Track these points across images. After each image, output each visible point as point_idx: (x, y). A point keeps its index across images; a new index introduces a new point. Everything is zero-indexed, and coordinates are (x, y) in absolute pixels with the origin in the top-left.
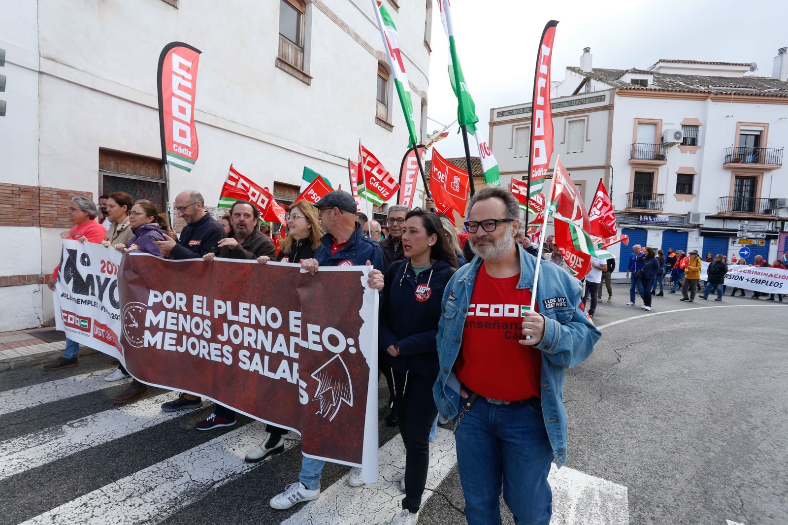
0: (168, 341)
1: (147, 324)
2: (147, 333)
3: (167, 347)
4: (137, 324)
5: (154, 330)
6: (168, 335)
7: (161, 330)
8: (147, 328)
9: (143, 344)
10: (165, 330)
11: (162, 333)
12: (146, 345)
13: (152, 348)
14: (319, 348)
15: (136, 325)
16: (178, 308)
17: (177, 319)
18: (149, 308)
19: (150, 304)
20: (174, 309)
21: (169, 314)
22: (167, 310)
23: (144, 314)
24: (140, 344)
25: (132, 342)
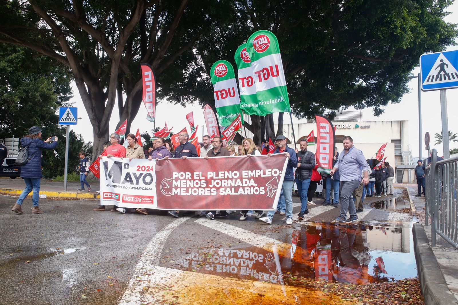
0: (182, 192)
1: (173, 186)
2: (173, 189)
3: (182, 194)
5: (176, 188)
6: (182, 189)
7: (179, 187)
8: (173, 187)
9: (172, 194)
10: (181, 188)
12: (173, 194)
13: (176, 195)
15: (169, 187)
16: (187, 178)
17: (186, 183)
18: (174, 179)
19: (174, 178)
20: (185, 179)
21: (182, 181)
22: (181, 180)
23: (172, 182)
24: (171, 194)
25: (166, 194)
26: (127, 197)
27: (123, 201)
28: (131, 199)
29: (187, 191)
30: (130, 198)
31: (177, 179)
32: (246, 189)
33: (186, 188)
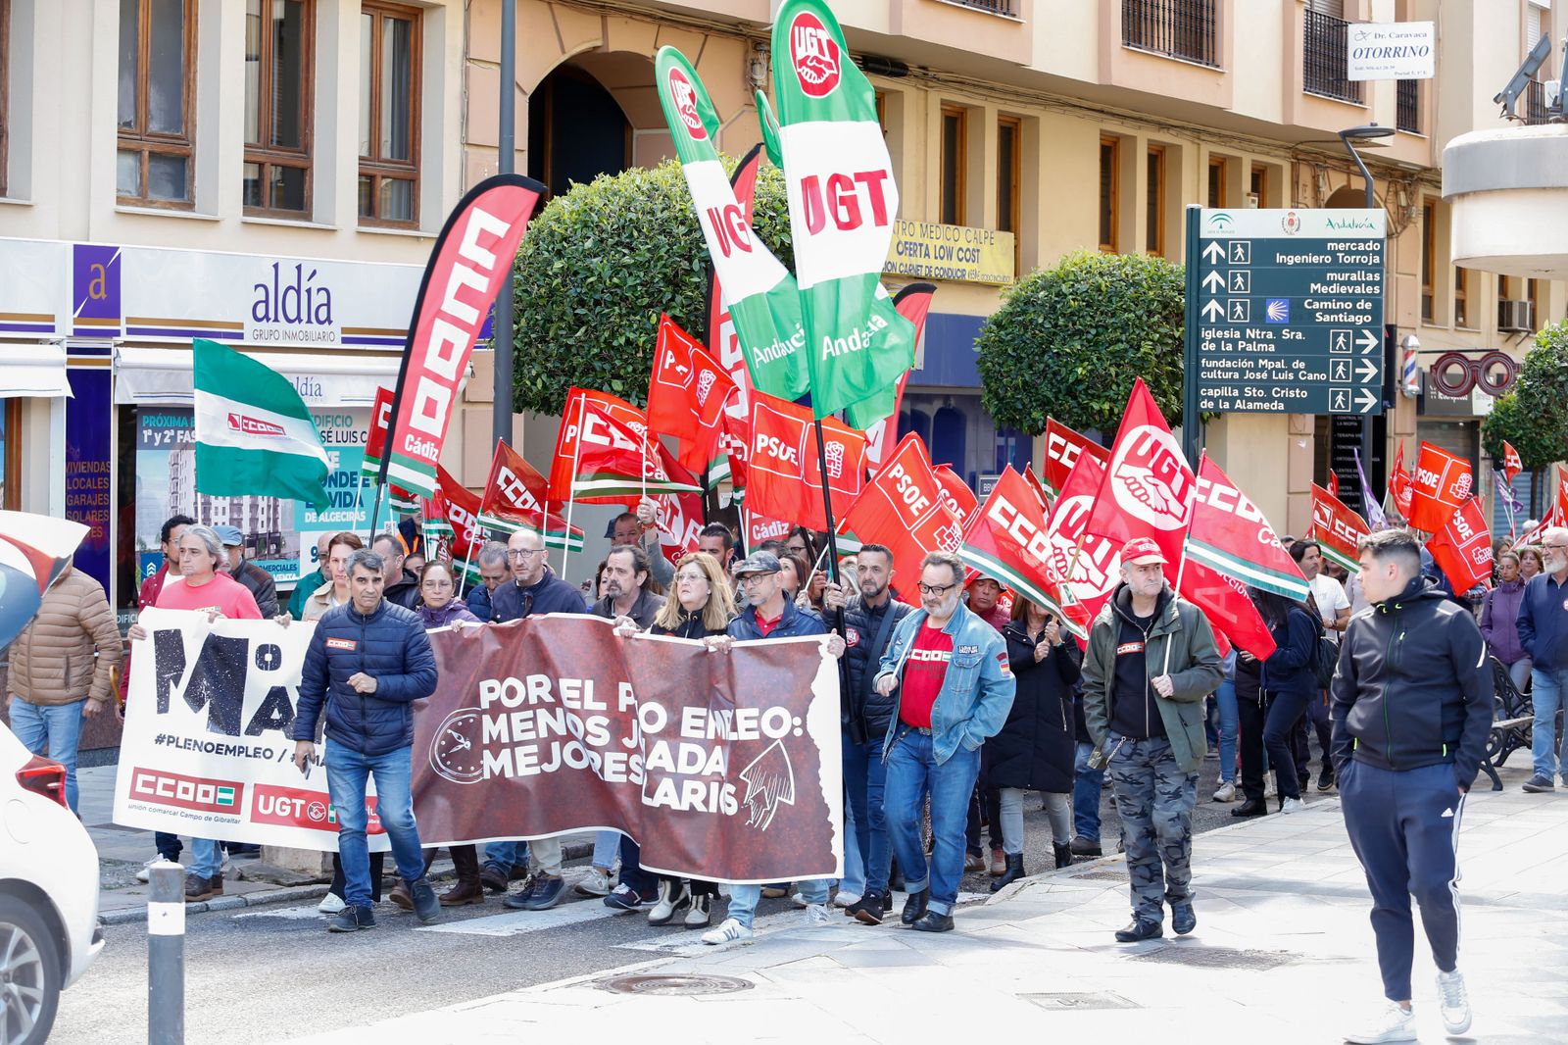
0: (521, 761)
1: (486, 740)
2: (487, 753)
3: (523, 771)
4: (469, 743)
5: (496, 747)
6: (520, 751)
7: (504, 746)
8: (486, 747)
9: (482, 774)
10: (513, 745)
11: (509, 750)
12: (487, 776)
13: (499, 780)
14: (755, 736)
15: (467, 745)
16: (533, 700)
17: (534, 719)
18: (485, 712)
19: (485, 705)
20: (525, 706)
21: (516, 717)
22: (509, 711)
23: (479, 723)
24: (477, 777)
25: (458, 778)
26: (272, 798)
27: (256, 817)
28: (293, 806)
29: (545, 756)
30: (287, 801)
31: (496, 709)
32: (688, 785)
33: (536, 741)
